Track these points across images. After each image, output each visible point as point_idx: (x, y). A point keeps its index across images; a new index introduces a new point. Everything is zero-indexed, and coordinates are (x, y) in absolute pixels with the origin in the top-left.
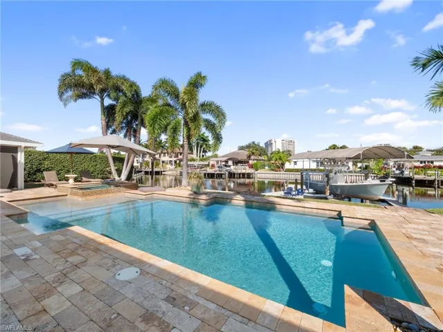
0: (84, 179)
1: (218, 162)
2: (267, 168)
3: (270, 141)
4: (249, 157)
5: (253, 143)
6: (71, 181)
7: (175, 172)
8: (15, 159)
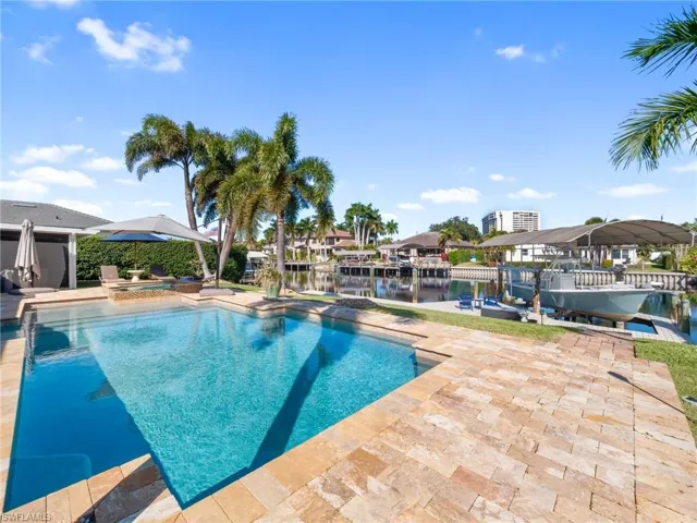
0: (153, 276)
1: (393, 250)
2: (474, 260)
3: (492, 214)
4: (443, 242)
5: (456, 219)
6: (135, 279)
7: (327, 267)
8: (66, 250)
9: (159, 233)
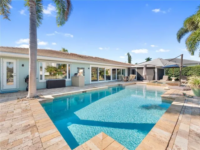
6: (173, 80)
8: (154, 71)
9: (154, 65)
